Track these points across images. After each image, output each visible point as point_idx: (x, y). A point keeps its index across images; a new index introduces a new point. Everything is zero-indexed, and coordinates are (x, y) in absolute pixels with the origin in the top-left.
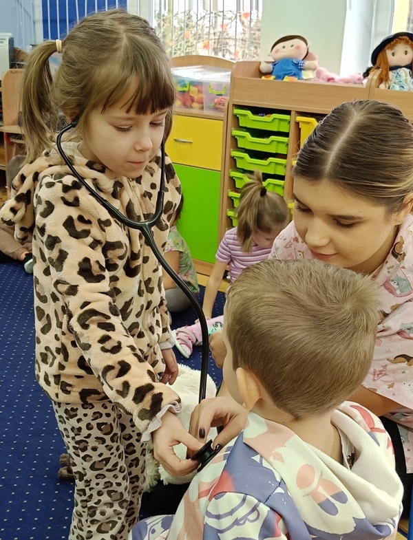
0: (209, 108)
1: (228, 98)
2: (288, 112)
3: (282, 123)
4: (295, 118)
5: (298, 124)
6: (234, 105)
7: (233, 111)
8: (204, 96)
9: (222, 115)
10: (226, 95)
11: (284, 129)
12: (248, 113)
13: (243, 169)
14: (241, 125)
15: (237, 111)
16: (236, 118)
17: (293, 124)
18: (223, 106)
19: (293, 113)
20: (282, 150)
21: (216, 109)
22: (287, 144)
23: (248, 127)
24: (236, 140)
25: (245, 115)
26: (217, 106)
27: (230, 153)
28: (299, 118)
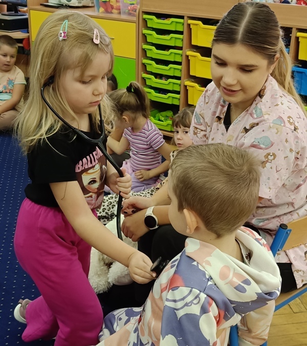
0: (125, 13)
1: (139, 6)
2: (182, 17)
3: (178, 25)
4: (187, 21)
5: (189, 25)
6: (143, 12)
7: (142, 16)
8: (120, 4)
9: (135, 19)
10: (137, 4)
11: (180, 28)
12: (154, 17)
13: (152, 58)
14: (148, 26)
15: (146, 16)
16: (145, 21)
17: (186, 25)
18: (135, 11)
19: (185, 18)
20: (179, 44)
21: (130, 14)
22: (183, 40)
23: (154, 27)
24: (146, 36)
25: (151, 19)
26: (131, 12)
27: (142, 46)
28: (190, 22)
